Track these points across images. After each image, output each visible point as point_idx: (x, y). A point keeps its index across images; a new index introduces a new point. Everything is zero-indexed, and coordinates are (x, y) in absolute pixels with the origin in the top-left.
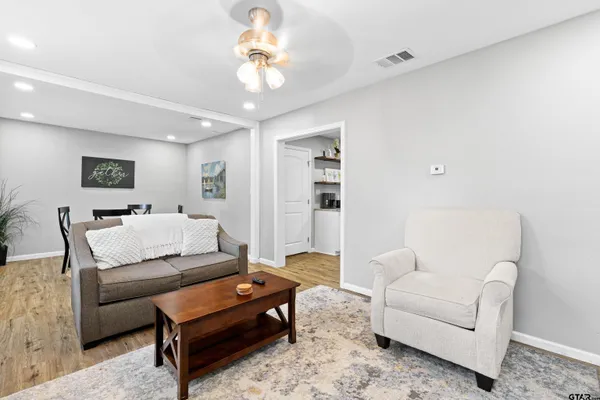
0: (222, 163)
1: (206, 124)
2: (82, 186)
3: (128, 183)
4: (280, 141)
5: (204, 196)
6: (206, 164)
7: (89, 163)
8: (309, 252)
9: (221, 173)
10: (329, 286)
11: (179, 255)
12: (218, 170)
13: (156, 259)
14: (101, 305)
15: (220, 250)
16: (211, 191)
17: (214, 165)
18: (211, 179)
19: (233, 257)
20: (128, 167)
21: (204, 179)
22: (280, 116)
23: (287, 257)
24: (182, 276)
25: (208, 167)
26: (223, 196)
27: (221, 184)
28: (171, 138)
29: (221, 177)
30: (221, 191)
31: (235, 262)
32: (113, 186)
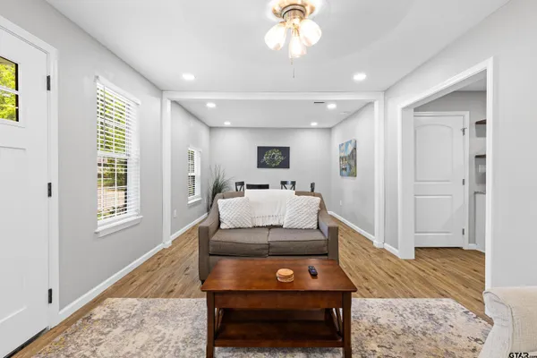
0: (353, 142)
1: (332, 106)
2: (258, 167)
3: (285, 164)
4: (404, 109)
5: (341, 174)
6: (342, 144)
7: (262, 151)
8: (465, 248)
9: (352, 152)
10: (464, 304)
11: (281, 227)
12: (350, 148)
13: (263, 227)
14: (210, 255)
15: (318, 228)
16: (346, 169)
17: (347, 144)
18: (345, 157)
19: (323, 238)
20: (285, 151)
21: (341, 158)
22: (405, 77)
23: (416, 248)
24: (269, 246)
25: (344, 147)
26: (354, 175)
27: (352, 163)
28: (314, 124)
29: (353, 155)
30: (353, 170)
31: (323, 243)
32: (276, 167)
